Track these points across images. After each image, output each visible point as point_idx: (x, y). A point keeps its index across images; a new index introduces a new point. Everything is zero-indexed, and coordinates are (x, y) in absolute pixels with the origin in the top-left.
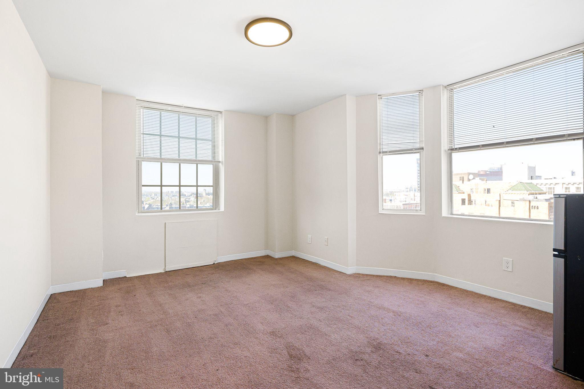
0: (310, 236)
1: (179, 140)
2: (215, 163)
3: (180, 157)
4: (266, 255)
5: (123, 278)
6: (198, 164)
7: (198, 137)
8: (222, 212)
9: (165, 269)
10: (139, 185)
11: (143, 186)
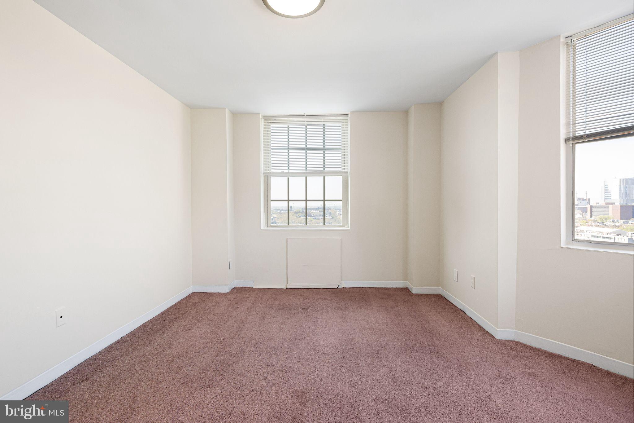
0: (456, 270)
1: (306, 151)
2: (344, 174)
3: (307, 170)
4: (404, 287)
5: (250, 288)
6: (325, 177)
7: (326, 146)
8: (348, 230)
9: (287, 285)
10: (268, 200)
11: (272, 200)
